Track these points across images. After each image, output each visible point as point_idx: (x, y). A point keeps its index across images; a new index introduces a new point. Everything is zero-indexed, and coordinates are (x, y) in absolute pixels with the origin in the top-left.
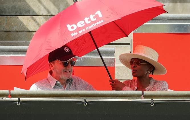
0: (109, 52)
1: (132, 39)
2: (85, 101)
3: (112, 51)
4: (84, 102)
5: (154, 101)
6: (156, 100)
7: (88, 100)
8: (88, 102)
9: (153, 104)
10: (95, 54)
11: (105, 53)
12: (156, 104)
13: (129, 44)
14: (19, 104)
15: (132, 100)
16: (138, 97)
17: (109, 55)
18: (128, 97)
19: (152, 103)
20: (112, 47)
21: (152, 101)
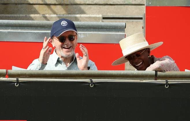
0: (119, 28)
1: (145, 12)
2: (92, 81)
3: (123, 26)
4: (90, 83)
5: (168, 82)
6: (171, 81)
7: (95, 80)
8: (94, 83)
9: (168, 86)
10: (103, 29)
11: (114, 29)
12: (171, 85)
13: (141, 18)
14: (18, 85)
15: (144, 81)
16: (151, 78)
17: (119, 31)
18: (140, 78)
19: (167, 84)
20: (123, 22)
21: (167, 82)
